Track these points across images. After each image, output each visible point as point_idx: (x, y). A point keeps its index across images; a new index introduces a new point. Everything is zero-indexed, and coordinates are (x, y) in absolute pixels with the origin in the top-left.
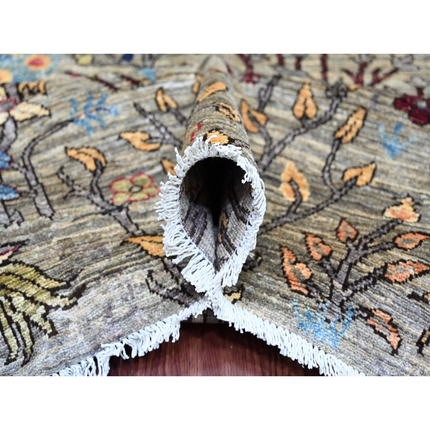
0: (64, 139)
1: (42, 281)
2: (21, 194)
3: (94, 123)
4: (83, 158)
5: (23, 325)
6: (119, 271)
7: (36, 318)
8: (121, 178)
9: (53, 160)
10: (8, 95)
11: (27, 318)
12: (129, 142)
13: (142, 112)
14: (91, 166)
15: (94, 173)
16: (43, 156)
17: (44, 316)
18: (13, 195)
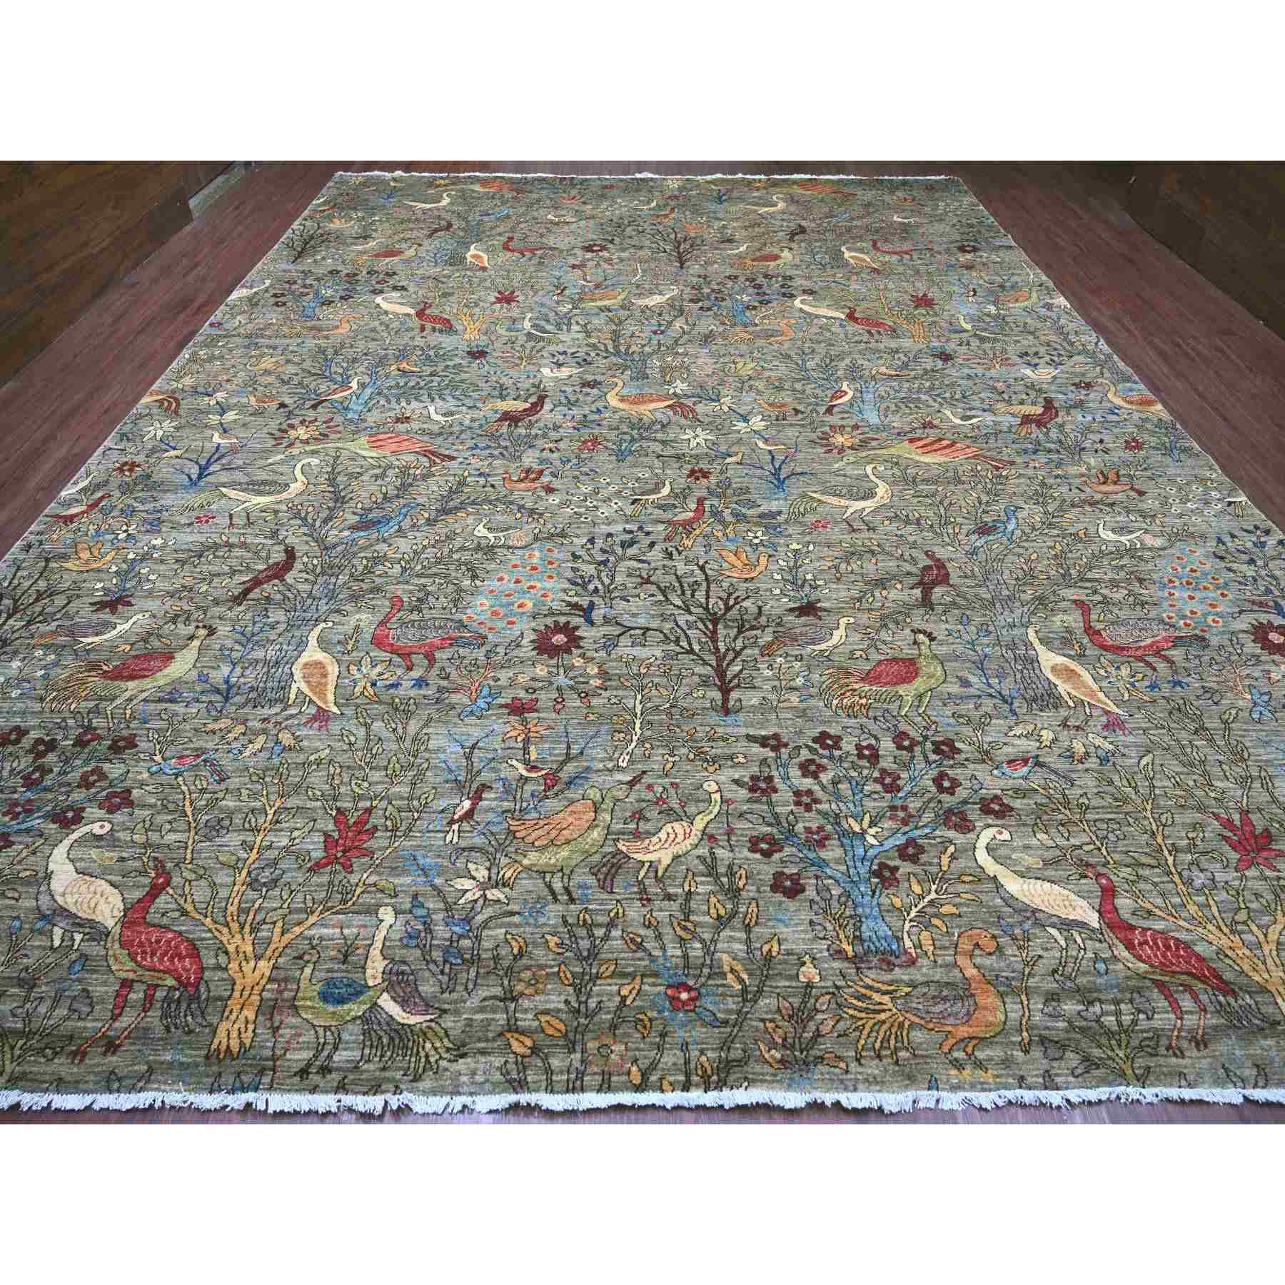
0: (510, 925)
1: (446, 1041)
2: (464, 960)
3: (531, 921)
4: (514, 944)
5: (423, 1060)
6: (489, 1054)
7: (432, 1060)
8: (528, 968)
9: (495, 938)
10: (490, 878)
11: (427, 1056)
12: (547, 942)
13: (565, 922)
14: (516, 951)
15: (515, 957)
16: (490, 933)
17: (437, 1061)
18: (459, 961)
